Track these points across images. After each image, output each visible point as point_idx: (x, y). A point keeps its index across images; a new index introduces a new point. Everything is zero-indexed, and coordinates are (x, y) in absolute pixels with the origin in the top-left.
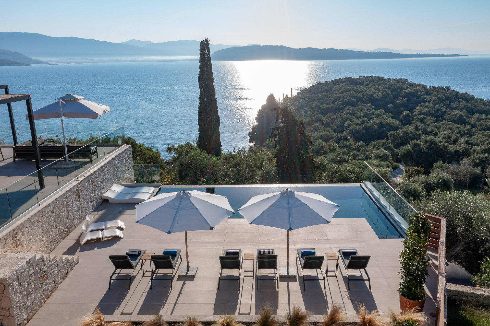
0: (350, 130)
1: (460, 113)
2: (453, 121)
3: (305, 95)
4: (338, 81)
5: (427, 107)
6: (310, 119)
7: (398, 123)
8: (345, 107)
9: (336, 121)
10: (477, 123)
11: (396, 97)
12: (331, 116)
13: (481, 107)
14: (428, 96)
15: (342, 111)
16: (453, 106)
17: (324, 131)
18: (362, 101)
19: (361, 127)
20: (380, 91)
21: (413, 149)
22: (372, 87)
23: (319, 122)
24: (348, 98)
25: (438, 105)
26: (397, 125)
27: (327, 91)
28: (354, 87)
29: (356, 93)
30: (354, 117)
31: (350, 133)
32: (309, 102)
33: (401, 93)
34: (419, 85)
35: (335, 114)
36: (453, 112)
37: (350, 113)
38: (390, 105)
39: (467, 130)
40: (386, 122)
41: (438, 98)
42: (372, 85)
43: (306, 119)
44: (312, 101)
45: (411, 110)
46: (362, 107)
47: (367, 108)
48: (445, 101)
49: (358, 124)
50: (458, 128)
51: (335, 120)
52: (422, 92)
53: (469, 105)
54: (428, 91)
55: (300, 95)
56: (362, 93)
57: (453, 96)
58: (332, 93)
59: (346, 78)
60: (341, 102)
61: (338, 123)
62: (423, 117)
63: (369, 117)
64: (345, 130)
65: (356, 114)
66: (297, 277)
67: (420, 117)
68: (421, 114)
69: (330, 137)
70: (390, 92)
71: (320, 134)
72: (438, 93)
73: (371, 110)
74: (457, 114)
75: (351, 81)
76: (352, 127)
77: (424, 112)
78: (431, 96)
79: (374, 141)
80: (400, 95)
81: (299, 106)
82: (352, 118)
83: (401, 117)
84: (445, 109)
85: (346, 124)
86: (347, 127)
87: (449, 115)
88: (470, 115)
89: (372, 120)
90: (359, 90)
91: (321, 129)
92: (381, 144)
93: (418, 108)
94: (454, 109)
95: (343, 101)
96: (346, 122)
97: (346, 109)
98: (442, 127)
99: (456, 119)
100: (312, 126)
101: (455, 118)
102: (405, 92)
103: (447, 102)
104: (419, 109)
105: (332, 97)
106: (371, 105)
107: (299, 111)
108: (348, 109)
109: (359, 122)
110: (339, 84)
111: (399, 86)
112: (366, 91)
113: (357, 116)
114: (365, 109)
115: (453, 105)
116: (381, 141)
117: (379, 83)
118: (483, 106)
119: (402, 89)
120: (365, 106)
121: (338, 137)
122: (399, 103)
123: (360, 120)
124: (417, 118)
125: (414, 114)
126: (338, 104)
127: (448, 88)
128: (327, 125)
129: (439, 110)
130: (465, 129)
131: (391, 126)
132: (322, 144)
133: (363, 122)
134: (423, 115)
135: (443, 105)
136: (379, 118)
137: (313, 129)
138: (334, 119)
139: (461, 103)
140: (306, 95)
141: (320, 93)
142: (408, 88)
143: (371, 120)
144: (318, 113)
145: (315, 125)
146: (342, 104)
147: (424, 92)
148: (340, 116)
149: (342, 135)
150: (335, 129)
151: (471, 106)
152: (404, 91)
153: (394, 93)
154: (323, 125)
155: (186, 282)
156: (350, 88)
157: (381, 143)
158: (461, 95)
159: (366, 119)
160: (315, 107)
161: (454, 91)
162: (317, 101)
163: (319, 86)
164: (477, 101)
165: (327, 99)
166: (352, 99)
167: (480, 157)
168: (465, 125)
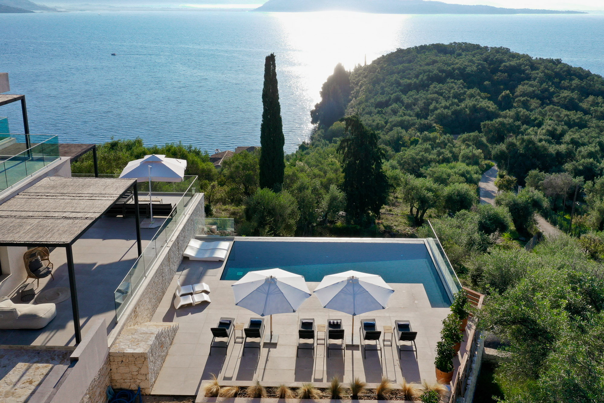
0: (436, 115)
1: (571, 94)
2: (563, 104)
3: (381, 65)
4: (422, 49)
5: (532, 86)
6: (388, 98)
7: (496, 108)
8: (431, 84)
9: (419, 102)
10: (592, 108)
11: (495, 71)
12: (413, 95)
13: (598, 87)
14: (534, 72)
15: (427, 88)
16: (563, 85)
17: (405, 114)
18: (452, 77)
19: (449, 111)
20: (474, 63)
21: (507, 149)
22: (465, 58)
23: (398, 103)
24: (434, 72)
25: (545, 84)
26: (493, 110)
27: (410, 62)
28: (444, 58)
29: (444, 66)
30: (441, 97)
31: (436, 118)
32: (387, 75)
33: (500, 67)
34: (524, 56)
35: (418, 93)
36: (563, 92)
37: (436, 92)
38: (486, 83)
39: (578, 118)
40: (481, 106)
41: (546, 75)
42: (465, 55)
43: (382, 98)
44: (390, 74)
45: (512, 90)
46: (451, 84)
47: (458, 86)
48: (554, 79)
49: (446, 107)
50: (567, 115)
51: (418, 100)
52: (527, 65)
53: (583, 84)
54: (533, 65)
55: (376, 65)
56: (452, 66)
57: (564, 72)
58: (416, 64)
59: (433, 45)
60: (425, 78)
61: (422, 105)
62: (526, 99)
63: (460, 97)
64: (430, 114)
65: (444, 94)
66: (360, 346)
67: (522, 99)
68: (523, 94)
69: (411, 122)
70: (486, 65)
71: (399, 119)
72: (546, 67)
73: (462, 88)
74: (568, 96)
75: (440, 49)
76: (439, 111)
77: (528, 92)
78: (537, 71)
79: (464, 133)
80: (499, 69)
81: (374, 79)
82: (439, 98)
83: (500, 98)
84: (553, 89)
85: (431, 107)
86: (433, 111)
87: (558, 98)
88: (583, 97)
89: (464, 102)
90: (449, 61)
91: (401, 112)
92: (471, 138)
93: (520, 87)
94: (565, 89)
95: (429, 75)
96: (431, 103)
97: (432, 87)
98: (548, 113)
99: (566, 103)
100: (390, 107)
101: (565, 101)
102: (505, 66)
103: (556, 80)
104: (521, 89)
105: (416, 70)
106: (463, 82)
107: (374, 86)
108: (435, 87)
109: (448, 104)
110: (424, 52)
111: (498, 58)
112: (457, 63)
113: (445, 96)
114: (456, 87)
115: (564, 83)
116: (472, 134)
117: (473, 52)
118: (600, 86)
119: (501, 61)
120: (455, 83)
121: (421, 124)
122: (498, 79)
123: (448, 102)
124: (519, 100)
125: (515, 94)
126: (422, 79)
127: (559, 61)
128: (408, 107)
129: (547, 90)
130: (575, 118)
131: (487, 112)
132: (401, 133)
133: (452, 104)
134: (526, 97)
135: (551, 83)
136: (472, 99)
137: (390, 111)
138: (416, 100)
139: (573, 82)
140: (383, 65)
141: (401, 63)
142: (509, 60)
143: (462, 102)
144: (397, 90)
145: (393, 106)
146: (427, 79)
147: (529, 65)
148: (424, 96)
149: (426, 122)
150: (418, 112)
151: (585, 86)
152: (504, 64)
153: (492, 66)
154: (403, 106)
155: (271, 349)
156: (438, 59)
157: (472, 136)
158: (574, 71)
159: (456, 100)
160: (394, 82)
161: (565, 65)
162: (396, 75)
163: (399, 54)
164: (594, 78)
165: (409, 71)
166: (440, 74)
167: (584, 162)
168: (577, 112)
